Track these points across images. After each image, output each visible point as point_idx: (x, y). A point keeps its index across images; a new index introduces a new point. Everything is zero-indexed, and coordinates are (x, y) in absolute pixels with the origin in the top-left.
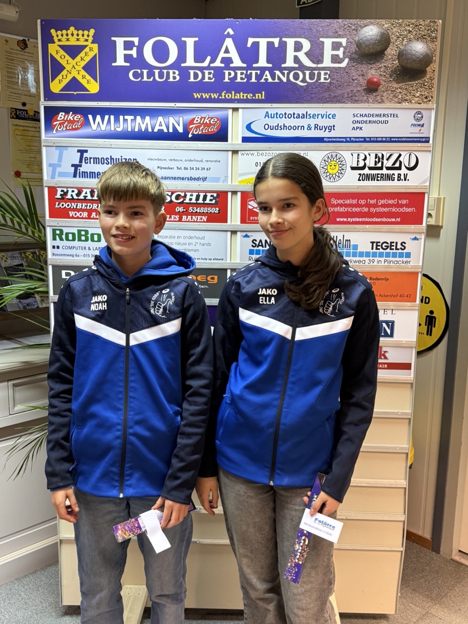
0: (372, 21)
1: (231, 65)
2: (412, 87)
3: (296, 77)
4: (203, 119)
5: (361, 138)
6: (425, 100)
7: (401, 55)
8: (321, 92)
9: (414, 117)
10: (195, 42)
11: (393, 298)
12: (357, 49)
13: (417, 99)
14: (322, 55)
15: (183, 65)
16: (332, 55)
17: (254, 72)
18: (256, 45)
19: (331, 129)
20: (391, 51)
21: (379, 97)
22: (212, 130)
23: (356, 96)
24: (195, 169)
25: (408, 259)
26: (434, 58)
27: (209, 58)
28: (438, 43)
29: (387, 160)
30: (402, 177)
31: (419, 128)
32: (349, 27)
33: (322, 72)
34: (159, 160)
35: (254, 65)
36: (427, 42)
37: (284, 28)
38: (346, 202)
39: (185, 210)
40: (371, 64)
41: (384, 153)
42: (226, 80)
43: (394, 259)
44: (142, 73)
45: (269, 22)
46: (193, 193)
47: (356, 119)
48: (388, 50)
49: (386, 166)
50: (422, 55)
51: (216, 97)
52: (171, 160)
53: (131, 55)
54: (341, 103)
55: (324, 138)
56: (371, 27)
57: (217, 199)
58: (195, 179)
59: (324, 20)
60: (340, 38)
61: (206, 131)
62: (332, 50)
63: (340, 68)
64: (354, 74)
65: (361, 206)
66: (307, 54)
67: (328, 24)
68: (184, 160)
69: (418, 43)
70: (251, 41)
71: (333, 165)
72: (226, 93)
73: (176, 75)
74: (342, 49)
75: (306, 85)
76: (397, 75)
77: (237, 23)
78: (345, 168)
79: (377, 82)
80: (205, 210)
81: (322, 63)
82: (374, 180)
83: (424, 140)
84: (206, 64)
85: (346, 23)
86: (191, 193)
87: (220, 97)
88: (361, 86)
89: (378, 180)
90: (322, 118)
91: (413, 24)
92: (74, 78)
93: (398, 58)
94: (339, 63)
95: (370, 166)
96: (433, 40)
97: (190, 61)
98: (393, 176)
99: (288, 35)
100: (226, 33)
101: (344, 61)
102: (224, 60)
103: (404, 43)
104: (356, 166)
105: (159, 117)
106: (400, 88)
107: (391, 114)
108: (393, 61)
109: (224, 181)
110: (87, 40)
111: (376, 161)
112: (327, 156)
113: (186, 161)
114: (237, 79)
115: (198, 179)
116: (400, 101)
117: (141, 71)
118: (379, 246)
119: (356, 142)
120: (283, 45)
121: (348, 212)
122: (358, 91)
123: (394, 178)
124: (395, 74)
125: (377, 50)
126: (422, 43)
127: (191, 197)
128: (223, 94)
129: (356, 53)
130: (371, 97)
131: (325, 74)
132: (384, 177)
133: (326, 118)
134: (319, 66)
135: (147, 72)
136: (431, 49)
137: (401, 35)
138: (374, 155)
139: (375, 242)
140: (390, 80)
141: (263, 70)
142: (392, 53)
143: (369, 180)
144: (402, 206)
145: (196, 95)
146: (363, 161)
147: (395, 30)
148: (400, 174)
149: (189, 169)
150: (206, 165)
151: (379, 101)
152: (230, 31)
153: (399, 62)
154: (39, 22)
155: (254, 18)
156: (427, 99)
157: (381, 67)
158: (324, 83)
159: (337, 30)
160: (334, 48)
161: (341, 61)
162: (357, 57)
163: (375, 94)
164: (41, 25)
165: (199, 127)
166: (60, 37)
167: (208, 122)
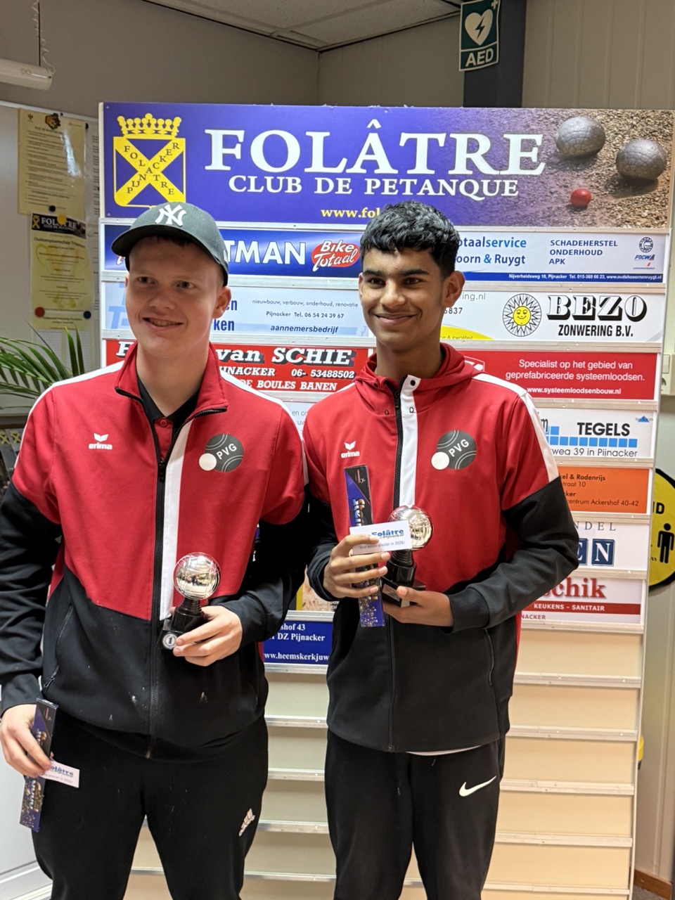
0: (579, 110)
1: (377, 171)
2: (636, 203)
3: (469, 188)
4: (334, 246)
5: (563, 274)
6: (656, 222)
7: (620, 159)
8: (505, 209)
9: (640, 245)
10: (325, 138)
11: (612, 506)
12: (558, 150)
13: (644, 220)
14: (507, 158)
15: (307, 170)
16: (521, 158)
17: (408, 182)
18: (412, 144)
19: (519, 262)
20: (606, 153)
21: (589, 217)
22: (347, 261)
23: (556, 216)
24: (320, 315)
25: (634, 450)
26: (668, 163)
27: (344, 161)
29: (601, 305)
30: (623, 331)
31: (647, 261)
32: (546, 118)
33: (507, 182)
34: (268, 302)
35: (409, 172)
36: (658, 141)
37: (453, 120)
38: (541, 366)
39: (304, 374)
40: (577, 171)
41: (597, 296)
42: (369, 192)
43: (612, 449)
44: (248, 180)
45: (430, 111)
46: (317, 350)
47: (556, 248)
48: (601, 151)
49: (600, 314)
50: (650, 158)
51: (354, 216)
52: (287, 303)
53: (233, 156)
54: (534, 225)
55: (508, 274)
56: (578, 119)
57: (353, 359)
58: (320, 330)
59: (510, 109)
60: (533, 133)
61: (339, 263)
62: (521, 151)
63: (533, 176)
64: (552, 183)
65: (563, 371)
66: (485, 156)
67: (517, 115)
68: (305, 303)
69: (645, 141)
70: (405, 137)
71: (522, 313)
72: (368, 211)
73: (296, 184)
74: (535, 150)
75: (483, 201)
76: (615, 186)
77: (386, 112)
78: (539, 317)
79: (585, 196)
80: (335, 374)
81: (507, 169)
82: (582, 335)
83: (655, 278)
84: (339, 169)
85: (542, 113)
86: (314, 350)
87: (360, 216)
88: (563, 201)
89: (587, 335)
90: (507, 246)
91: (637, 115)
92: (150, 186)
93: (617, 163)
94: (532, 169)
95: (576, 314)
96: (667, 138)
97: (317, 165)
98: (610, 329)
99: (458, 129)
100: (369, 126)
101: (538, 166)
102: (365, 164)
103: (625, 142)
104: (556, 314)
105: (271, 243)
106: (620, 204)
107: (606, 242)
108: (610, 166)
109: (363, 333)
110: (169, 133)
111: (584, 309)
112: (513, 299)
113: (308, 304)
114: (383, 191)
115: (326, 330)
116: (620, 223)
117: (247, 178)
118: (590, 429)
119: (555, 280)
120: (451, 144)
121: (543, 379)
122: (558, 208)
123: (611, 331)
124: (612, 184)
125: (587, 151)
126: (650, 143)
127: (314, 356)
128: (364, 212)
129: (555, 155)
130: (578, 218)
131: (511, 184)
132: (597, 331)
133: (512, 246)
134: (503, 173)
135: (256, 179)
136: (663, 151)
137: (620, 131)
138: (582, 298)
139: (583, 424)
140: (605, 194)
141: (421, 178)
142: (609, 155)
143: (574, 334)
144: (623, 372)
145: (325, 213)
146: (566, 308)
147: (612, 123)
148: (620, 327)
149: (312, 315)
150: (337, 310)
151: (590, 223)
152: (376, 123)
153: (617, 167)
154: (101, 105)
155: (409, 106)
156: (659, 220)
157: (592, 176)
158: (510, 197)
159: (530, 122)
160: (524, 149)
161: (534, 167)
162: (558, 160)
163: (582, 213)
164: (105, 110)
165: (328, 257)
166: (131, 128)
167: (341, 251)
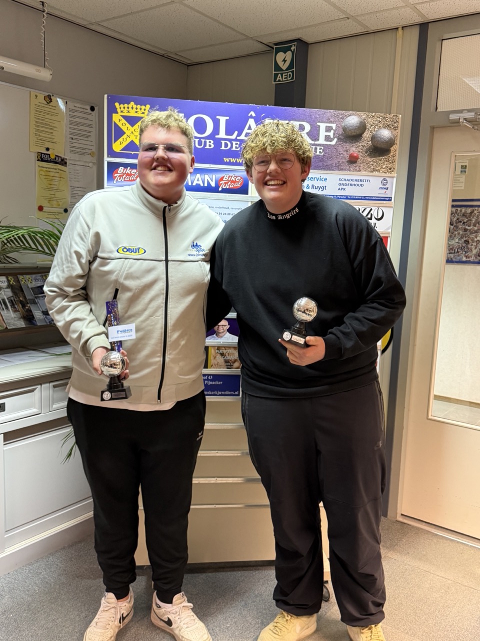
0: (354, 112)
2: (380, 161)
4: (230, 177)
5: (345, 196)
6: (389, 171)
7: (373, 138)
8: (317, 161)
9: (382, 182)
10: (226, 120)
12: (343, 132)
13: (383, 170)
14: (318, 135)
15: (217, 136)
16: (326, 136)
19: (323, 189)
20: (367, 135)
21: (357, 167)
22: (237, 186)
23: (342, 166)
24: (223, 214)
26: (396, 141)
27: (236, 133)
28: (399, 131)
29: (363, 212)
31: (385, 190)
32: (338, 116)
33: (318, 148)
36: (391, 130)
37: (292, 114)
40: (353, 143)
41: (360, 207)
45: (281, 109)
47: (341, 182)
48: (365, 133)
50: (387, 138)
54: (331, 170)
56: (353, 117)
59: (320, 110)
60: (331, 123)
61: (232, 186)
62: (326, 132)
63: (331, 145)
64: (340, 149)
66: (308, 134)
67: (323, 113)
68: (214, 208)
69: (385, 130)
73: (211, 144)
74: (332, 132)
76: (370, 152)
77: (258, 108)
79: (356, 156)
81: (318, 141)
83: (388, 199)
84: (234, 137)
85: (336, 113)
88: (345, 158)
90: (318, 180)
91: (382, 116)
92: (132, 141)
93: (372, 140)
94: (330, 141)
96: (395, 128)
97: (222, 134)
100: (249, 115)
101: (333, 140)
103: (376, 129)
105: (198, 175)
106: (372, 161)
107: (366, 180)
108: (368, 142)
110: (143, 113)
113: (216, 208)
116: (372, 171)
122: (343, 162)
125: (358, 133)
126: (388, 131)
129: (342, 135)
130: (352, 168)
131: (320, 149)
133: (320, 180)
134: (316, 143)
136: (394, 135)
137: (373, 124)
140: (366, 156)
145: (226, 160)
147: (370, 120)
150: (232, 212)
151: (358, 170)
152: (253, 114)
153: (372, 142)
154: (106, 96)
155: (269, 105)
156: (391, 170)
157: (359, 146)
158: (320, 155)
159: (330, 117)
160: (327, 131)
161: (331, 140)
162: (343, 137)
163: (354, 165)
164: (108, 99)
165: (227, 183)
166: (122, 109)
167: (234, 180)
